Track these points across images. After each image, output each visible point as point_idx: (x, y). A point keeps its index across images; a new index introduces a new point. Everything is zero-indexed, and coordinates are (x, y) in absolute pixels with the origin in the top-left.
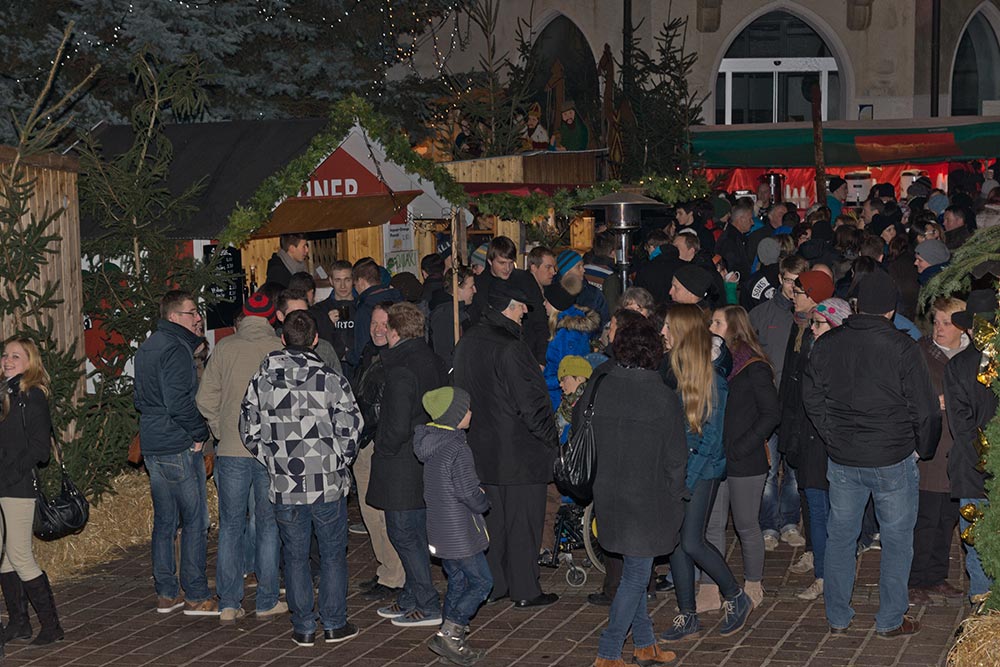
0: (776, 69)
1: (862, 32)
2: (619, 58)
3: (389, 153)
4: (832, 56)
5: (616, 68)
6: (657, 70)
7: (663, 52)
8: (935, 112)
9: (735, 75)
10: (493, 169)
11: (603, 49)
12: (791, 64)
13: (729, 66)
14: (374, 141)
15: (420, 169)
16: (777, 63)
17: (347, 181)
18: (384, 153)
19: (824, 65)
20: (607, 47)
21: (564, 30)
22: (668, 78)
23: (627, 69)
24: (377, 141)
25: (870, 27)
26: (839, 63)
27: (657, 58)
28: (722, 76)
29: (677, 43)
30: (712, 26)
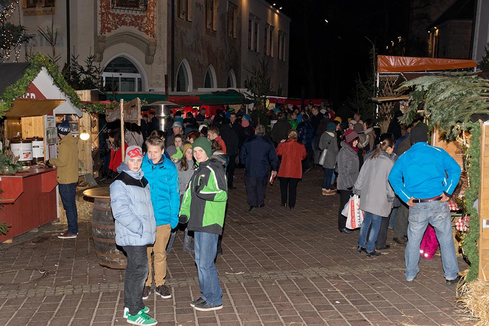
0: (120, 76)
1: (150, 65)
4: (139, 73)
8: (172, 90)
9: (106, 78)
12: (125, 75)
13: (105, 75)
17: (32, 94)
19: (136, 76)
20: (66, 64)
25: (153, 64)
26: (142, 75)
27: (86, 69)
28: (103, 77)
30: (101, 60)
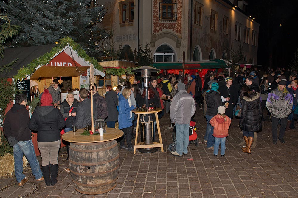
1: (179, 49)
2: (137, 51)
3: (79, 54)
4: (173, 52)
5: (137, 53)
6: (144, 53)
7: (145, 50)
8: (191, 61)
9: (157, 55)
10: (111, 63)
11: (134, 49)
12: (167, 54)
13: (156, 54)
14: (74, 51)
15: (89, 60)
16: (164, 54)
17: (68, 63)
18: (78, 55)
19: (172, 54)
20: (135, 49)
21: (128, 47)
22: (146, 55)
23: (139, 53)
24: (75, 51)
26: (175, 54)
27: (144, 51)
28: (155, 55)
29: (148, 48)
30: (153, 46)
